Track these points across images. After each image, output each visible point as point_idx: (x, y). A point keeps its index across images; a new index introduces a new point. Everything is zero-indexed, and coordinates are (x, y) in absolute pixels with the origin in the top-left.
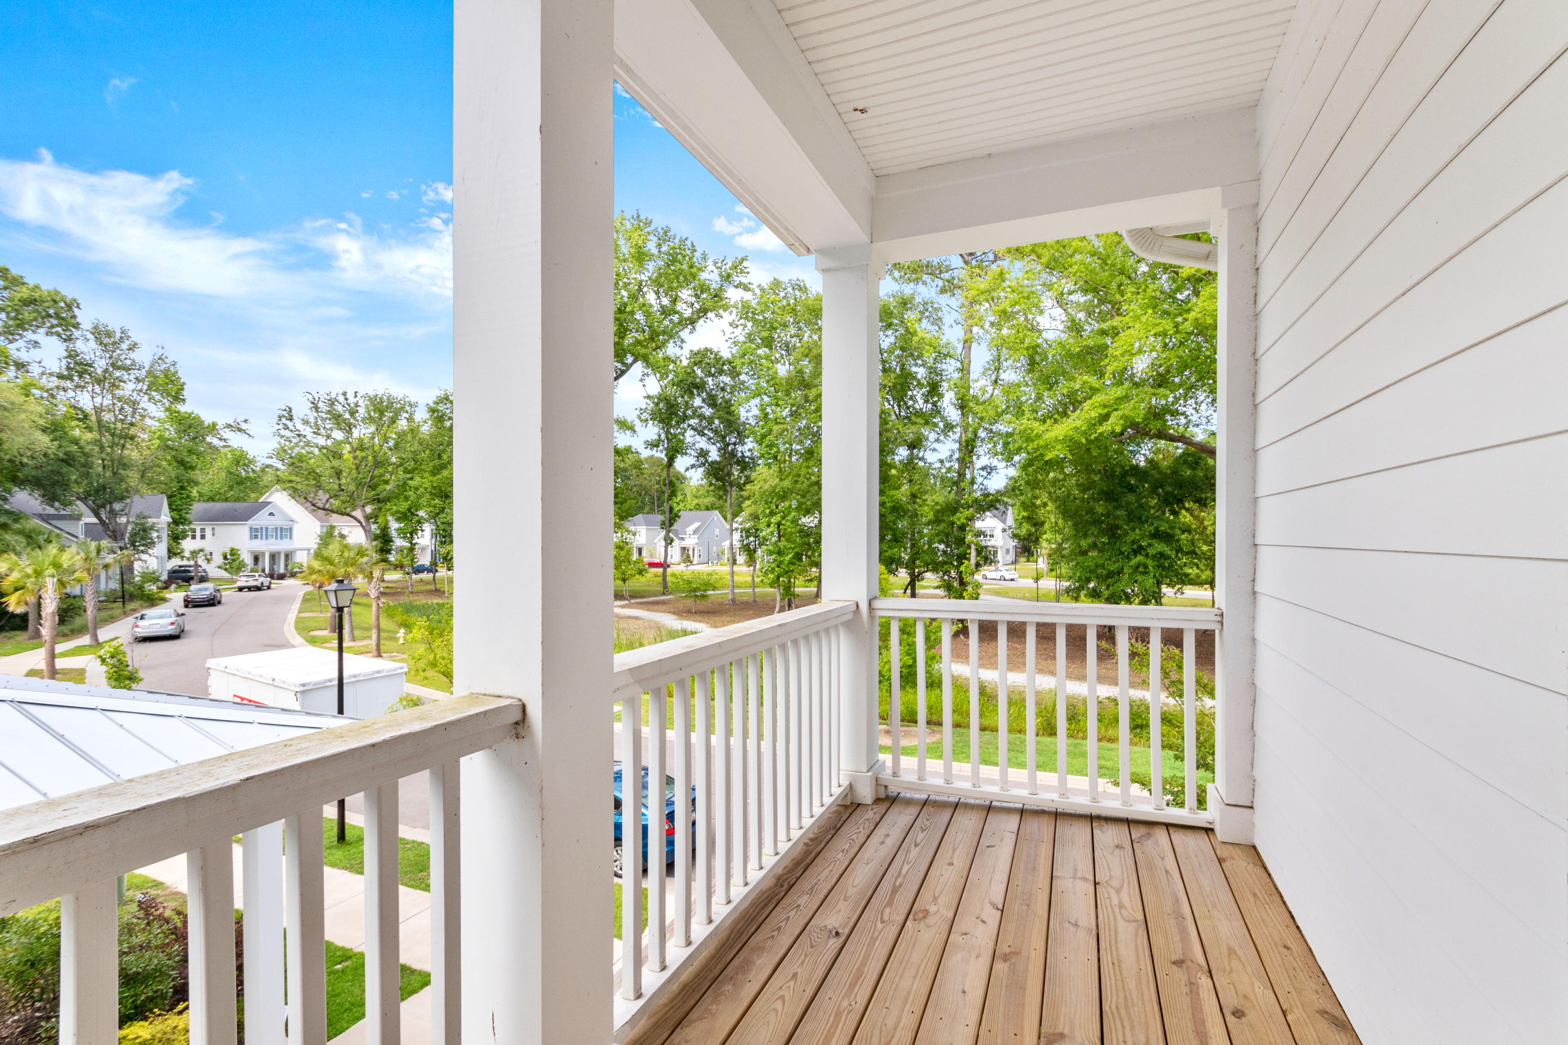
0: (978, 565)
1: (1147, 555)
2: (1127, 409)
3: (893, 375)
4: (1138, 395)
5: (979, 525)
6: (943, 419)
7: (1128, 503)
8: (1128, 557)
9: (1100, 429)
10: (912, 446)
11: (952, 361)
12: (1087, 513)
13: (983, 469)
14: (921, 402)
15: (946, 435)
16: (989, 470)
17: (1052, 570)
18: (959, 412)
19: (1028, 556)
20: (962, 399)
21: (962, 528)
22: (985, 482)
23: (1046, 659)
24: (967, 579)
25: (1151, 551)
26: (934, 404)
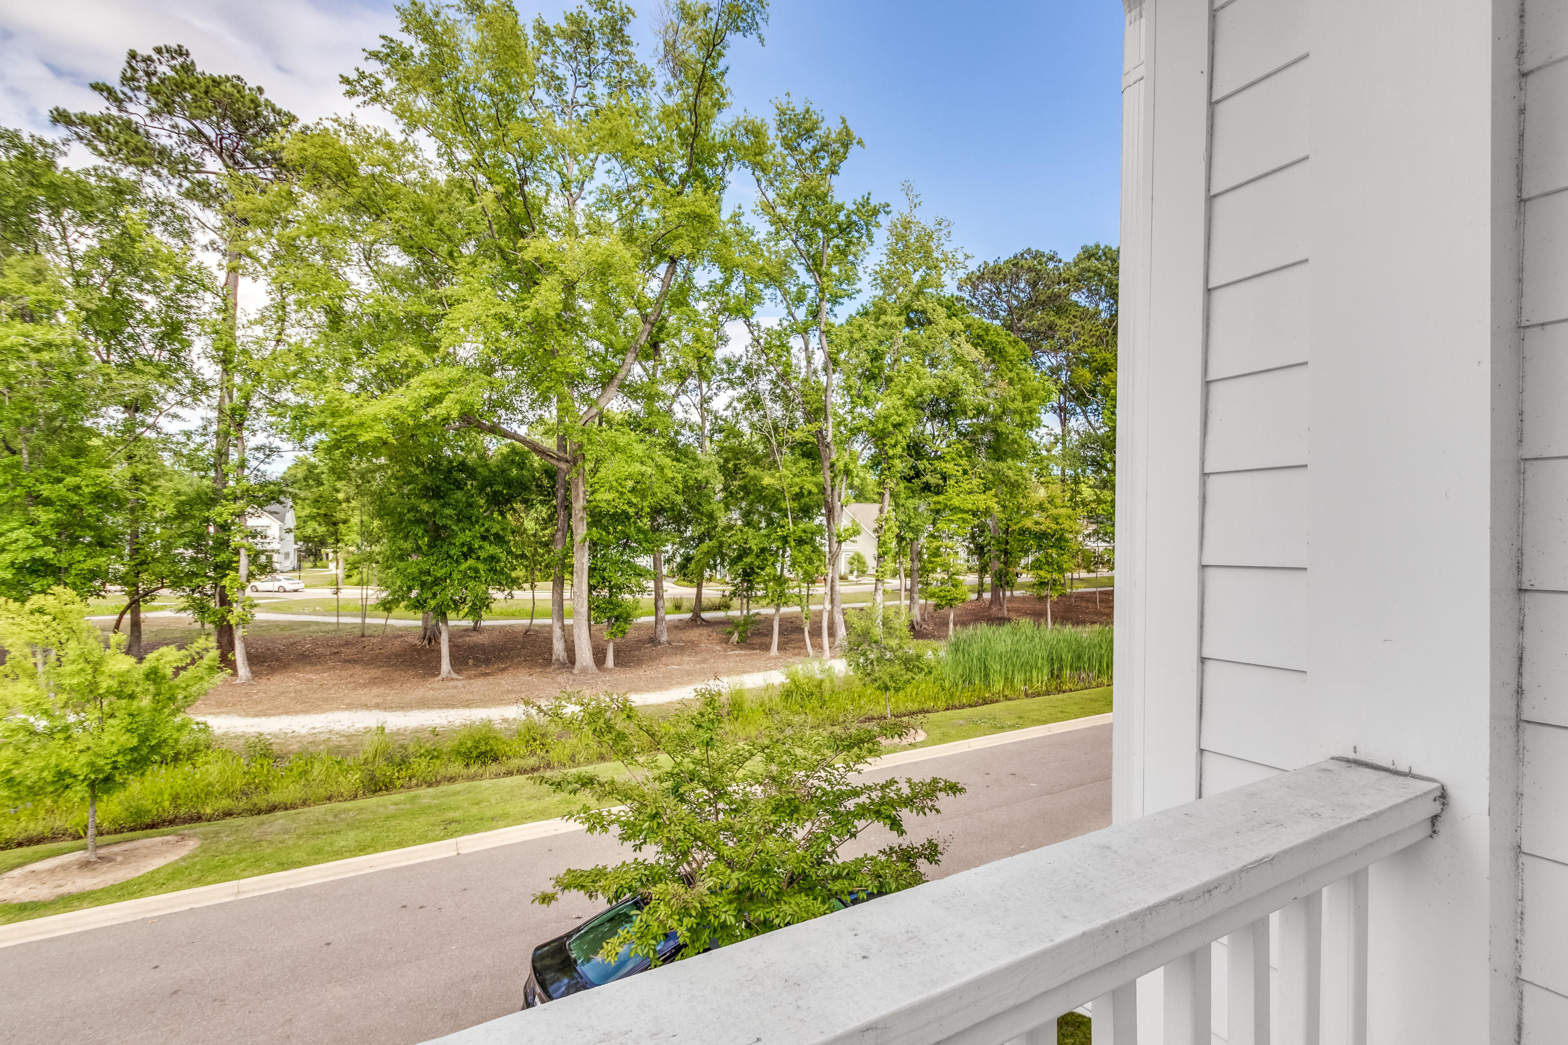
0: (251, 575)
1: (478, 558)
2: (463, 393)
3: (96, 295)
4: (474, 380)
5: (252, 522)
6: (188, 374)
7: (457, 501)
8: (457, 562)
9: (432, 412)
10: (133, 407)
11: (208, 297)
12: (409, 511)
13: (258, 449)
14: (150, 346)
15: (196, 400)
16: (270, 452)
17: (349, 576)
18: (219, 368)
19: (315, 561)
20: (225, 350)
21: (224, 527)
22: (262, 467)
23: (355, 689)
24: (232, 595)
25: (483, 555)
26: (173, 352)
